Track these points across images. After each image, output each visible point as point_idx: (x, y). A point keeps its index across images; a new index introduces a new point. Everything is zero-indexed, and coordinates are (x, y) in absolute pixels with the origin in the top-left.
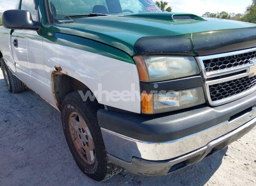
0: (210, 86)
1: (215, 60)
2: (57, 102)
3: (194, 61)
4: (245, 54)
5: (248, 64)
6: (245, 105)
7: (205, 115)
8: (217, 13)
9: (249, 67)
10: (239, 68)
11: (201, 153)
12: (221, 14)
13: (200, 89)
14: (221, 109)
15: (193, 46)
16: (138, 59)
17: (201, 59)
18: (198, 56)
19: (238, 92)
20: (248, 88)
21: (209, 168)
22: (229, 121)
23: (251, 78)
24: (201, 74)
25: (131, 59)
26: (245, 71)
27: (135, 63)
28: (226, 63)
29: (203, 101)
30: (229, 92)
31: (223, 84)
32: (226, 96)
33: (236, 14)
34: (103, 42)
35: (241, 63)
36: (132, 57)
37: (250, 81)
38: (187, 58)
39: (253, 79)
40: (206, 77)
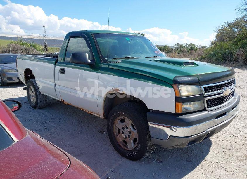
0: (207, 100)
1: (208, 87)
2: (103, 112)
3: (200, 88)
4: (222, 85)
5: (223, 90)
6: (223, 111)
7: (205, 114)
8: (186, 45)
9: (224, 91)
10: (219, 91)
11: (203, 135)
12: (189, 45)
13: (202, 101)
14: (212, 112)
15: (199, 80)
16: (174, 86)
17: (203, 87)
18: (201, 85)
19: (219, 105)
20: (224, 102)
21: (202, 153)
22: (216, 119)
23: (225, 97)
24: (203, 94)
25: (171, 86)
26: (222, 93)
27: (173, 88)
28: (210, 89)
29: (203, 108)
30: (215, 104)
31: (212, 99)
32: (213, 106)
33: (202, 46)
34: (153, 77)
35: (220, 89)
36: (172, 85)
37: (224, 99)
38: (196, 86)
39: (226, 98)
40: (205, 96)
